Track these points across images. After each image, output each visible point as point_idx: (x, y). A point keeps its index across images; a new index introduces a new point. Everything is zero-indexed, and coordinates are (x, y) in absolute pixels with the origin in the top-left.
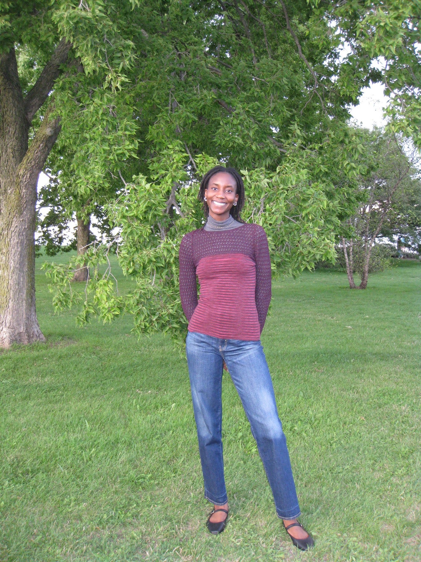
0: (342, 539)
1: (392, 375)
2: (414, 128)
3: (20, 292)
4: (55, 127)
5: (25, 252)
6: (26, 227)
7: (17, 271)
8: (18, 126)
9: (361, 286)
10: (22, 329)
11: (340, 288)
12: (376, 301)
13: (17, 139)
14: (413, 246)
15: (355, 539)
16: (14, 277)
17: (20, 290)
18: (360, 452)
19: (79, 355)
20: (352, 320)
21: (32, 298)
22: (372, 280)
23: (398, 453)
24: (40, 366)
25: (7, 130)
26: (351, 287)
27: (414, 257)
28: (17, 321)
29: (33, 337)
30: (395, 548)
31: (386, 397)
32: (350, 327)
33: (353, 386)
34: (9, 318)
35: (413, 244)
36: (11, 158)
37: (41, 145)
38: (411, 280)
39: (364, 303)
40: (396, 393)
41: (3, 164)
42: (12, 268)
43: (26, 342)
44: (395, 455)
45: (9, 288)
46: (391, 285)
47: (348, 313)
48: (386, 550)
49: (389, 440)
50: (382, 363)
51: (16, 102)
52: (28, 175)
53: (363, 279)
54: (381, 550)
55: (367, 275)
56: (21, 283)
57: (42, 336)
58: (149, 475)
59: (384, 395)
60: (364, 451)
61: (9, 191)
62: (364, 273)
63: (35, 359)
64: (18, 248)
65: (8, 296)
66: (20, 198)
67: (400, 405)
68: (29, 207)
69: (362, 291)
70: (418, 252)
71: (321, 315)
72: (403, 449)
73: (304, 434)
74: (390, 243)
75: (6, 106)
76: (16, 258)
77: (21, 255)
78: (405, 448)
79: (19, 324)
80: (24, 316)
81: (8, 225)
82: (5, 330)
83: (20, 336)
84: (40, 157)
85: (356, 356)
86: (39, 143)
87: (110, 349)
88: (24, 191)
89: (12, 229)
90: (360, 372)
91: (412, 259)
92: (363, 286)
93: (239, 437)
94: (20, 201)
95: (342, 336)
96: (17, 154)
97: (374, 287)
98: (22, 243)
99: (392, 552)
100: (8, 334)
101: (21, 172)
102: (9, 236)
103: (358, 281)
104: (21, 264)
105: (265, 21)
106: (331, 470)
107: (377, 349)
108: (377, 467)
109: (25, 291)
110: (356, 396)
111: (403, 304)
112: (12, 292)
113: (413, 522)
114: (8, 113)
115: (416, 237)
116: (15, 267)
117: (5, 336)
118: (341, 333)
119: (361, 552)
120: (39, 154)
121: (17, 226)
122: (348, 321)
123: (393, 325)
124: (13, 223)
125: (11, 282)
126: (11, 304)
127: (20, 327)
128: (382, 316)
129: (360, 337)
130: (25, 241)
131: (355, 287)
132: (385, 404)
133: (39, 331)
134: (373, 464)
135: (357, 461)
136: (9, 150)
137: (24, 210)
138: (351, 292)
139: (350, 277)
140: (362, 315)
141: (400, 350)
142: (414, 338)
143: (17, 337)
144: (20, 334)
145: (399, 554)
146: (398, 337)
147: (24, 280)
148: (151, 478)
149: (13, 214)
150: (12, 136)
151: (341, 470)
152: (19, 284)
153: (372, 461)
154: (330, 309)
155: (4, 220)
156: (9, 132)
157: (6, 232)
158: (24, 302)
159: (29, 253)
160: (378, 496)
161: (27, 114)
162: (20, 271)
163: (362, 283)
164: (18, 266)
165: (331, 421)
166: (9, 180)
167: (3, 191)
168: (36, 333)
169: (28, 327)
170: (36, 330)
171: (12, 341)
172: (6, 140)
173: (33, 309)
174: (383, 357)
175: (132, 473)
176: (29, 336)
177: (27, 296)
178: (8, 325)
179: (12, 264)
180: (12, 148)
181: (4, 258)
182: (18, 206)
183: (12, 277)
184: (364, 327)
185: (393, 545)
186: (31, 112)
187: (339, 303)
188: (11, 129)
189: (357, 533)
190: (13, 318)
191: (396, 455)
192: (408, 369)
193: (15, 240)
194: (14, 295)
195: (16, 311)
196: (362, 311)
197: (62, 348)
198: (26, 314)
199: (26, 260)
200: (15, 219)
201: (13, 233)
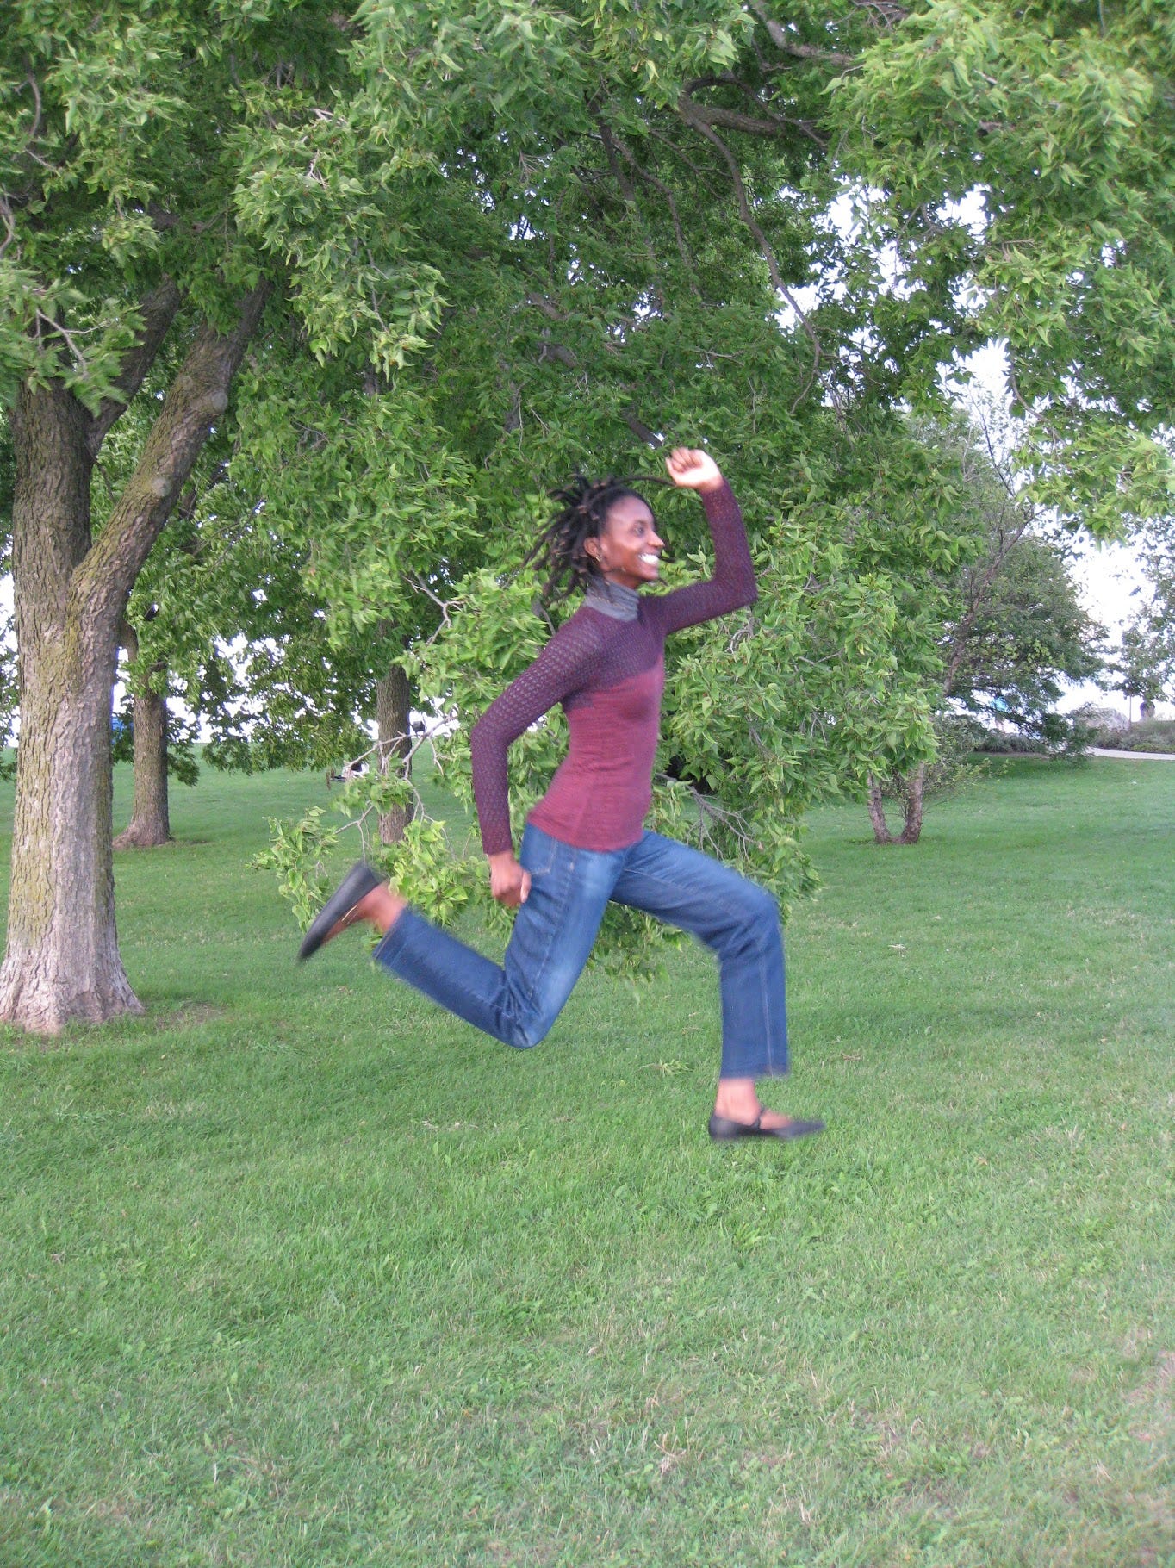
0: (991, 1401)
1: (1031, 1061)
2: (1083, 493)
3: (79, 889)
4: (174, 475)
5: (91, 788)
6: (93, 723)
7: (71, 836)
8: (67, 469)
9: (904, 835)
10: (87, 985)
11: (850, 842)
12: (954, 875)
13: (64, 500)
14: (1030, 719)
15: (1019, 1399)
16: (64, 853)
17: (80, 886)
18: (994, 1232)
19: (245, 1045)
20: (900, 929)
21: (108, 904)
22: (932, 819)
23: (1077, 1229)
24: (158, 1075)
25: (40, 480)
26: (878, 841)
27: (1032, 750)
28: (74, 964)
29: (113, 1003)
30: (1105, 1409)
31: (1025, 1112)
32: (899, 946)
33: (942, 1090)
34: (54, 956)
35: (1029, 712)
36: (50, 550)
37: (139, 520)
38: (1032, 813)
39: (921, 881)
40: (1048, 1101)
41: (29, 565)
42: (59, 830)
43: (98, 1016)
44: (1073, 1235)
45: (52, 880)
46: (982, 831)
47: (888, 909)
48: (1089, 1413)
49: (1051, 1204)
50: (1003, 1034)
51: (64, 411)
52: (103, 595)
53: (910, 817)
54: (1078, 1415)
55: (919, 805)
56: (82, 866)
57: (134, 1000)
58: (538, 1304)
59: (1020, 1107)
60: (1001, 1229)
61: (48, 634)
62: (911, 802)
63: (140, 1058)
64: (73, 778)
65: (50, 899)
66: (79, 650)
67: (1062, 1128)
68: (101, 673)
69: (910, 850)
70: (1042, 735)
71: (818, 917)
72: (1088, 1221)
73: (858, 1200)
74: (967, 712)
75: (37, 419)
76: (69, 803)
77: (80, 797)
78: (1091, 1218)
79: (79, 972)
80: (92, 950)
81: (47, 719)
82: (44, 987)
83: (82, 1003)
84: (133, 550)
85: (934, 1018)
86: (133, 515)
87: (317, 1027)
88: (90, 633)
89: (58, 730)
90: (950, 1056)
91: (1029, 755)
92: (910, 836)
93: (710, 1213)
94: (78, 659)
95: (887, 970)
96: (65, 539)
97: (939, 838)
98: (82, 764)
99: (1101, 1417)
100: (52, 999)
101: (84, 587)
102: (50, 749)
103: (895, 821)
104: (81, 818)
105: (672, 181)
106: (939, 1270)
107: (980, 998)
108: (1037, 1259)
109: (92, 887)
110: (956, 1112)
111: (1024, 882)
112: (59, 891)
113: (1136, 1360)
114: (42, 437)
115: (1036, 694)
116: (65, 828)
117: (45, 1004)
118: (883, 964)
119: (1037, 1422)
120: (133, 541)
121: (69, 723)
122: (893, 931)
123: (1009, 937)
124: (61, 715)
125: (57, 865)
126: (57, 921)
127: (83, 978)
128: (978, 917)
129: (933, 971)
130: (90, 758)
131: (889, 840)
132: (1027, 1127)
133: (127, 987)
134: (1028, 1255)
135: (990, 1251)
136: (46, 531)
137: (88, 681)
138: (882, 854)
139: (875, 814)
140: (923, 915)
141: (1038, 999)
142: (1069, 968)
143: (75, 1004)
144: (81, 996)
145: (1117, 1421)
146: (1028, 967)
147: (89, 860)
148: (542, 1310)
149: (59, 693)
150: (52, 494)
151: (959, 1270)
152: (76, 869)
153: (1025, 1249)
154: (838, 902)
155: (35, 708)
156: (45, 483)
157: (42, 738)
158: (91, 914)
159: (99, 789)
160: (1051, 1317)
161: (87, 438)
162: (78, 836)
163: (908, 828)
164: (72, 823)
165: (912, 1169)
166: (45, 605)
167: (30, 635)
168: (121, 992)
169: (101, 978)
170: (119, 984)
171: (64, 1016)
172: (37, 505)
173: (110, 933)
174: (1002, 1018)
175: (498, 1301)
176: (104, 1001)
177: (97, 900)
178: (51, 975)
179: (58, 821)
180: (52, 525)
181: (37, 804)
182: (73, 671)
183: (59, 852)
184: (936, 944)
185: (1102, 1405)
186: (96, 431)
187: (857, 883)
188: (49, 477)
189: (1023, 1388)
190: (63, 956)
191: (1075, 1234)
192: (1066, 1044)
193: (64, 759)
194: (66, 896)
195: (72, 939)
196: (923, 905)
197: (193, 1028)
198: (97, 946)
199: (93, 806)
200: (65, 705)
201: (60, 741)
